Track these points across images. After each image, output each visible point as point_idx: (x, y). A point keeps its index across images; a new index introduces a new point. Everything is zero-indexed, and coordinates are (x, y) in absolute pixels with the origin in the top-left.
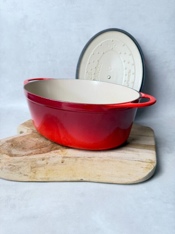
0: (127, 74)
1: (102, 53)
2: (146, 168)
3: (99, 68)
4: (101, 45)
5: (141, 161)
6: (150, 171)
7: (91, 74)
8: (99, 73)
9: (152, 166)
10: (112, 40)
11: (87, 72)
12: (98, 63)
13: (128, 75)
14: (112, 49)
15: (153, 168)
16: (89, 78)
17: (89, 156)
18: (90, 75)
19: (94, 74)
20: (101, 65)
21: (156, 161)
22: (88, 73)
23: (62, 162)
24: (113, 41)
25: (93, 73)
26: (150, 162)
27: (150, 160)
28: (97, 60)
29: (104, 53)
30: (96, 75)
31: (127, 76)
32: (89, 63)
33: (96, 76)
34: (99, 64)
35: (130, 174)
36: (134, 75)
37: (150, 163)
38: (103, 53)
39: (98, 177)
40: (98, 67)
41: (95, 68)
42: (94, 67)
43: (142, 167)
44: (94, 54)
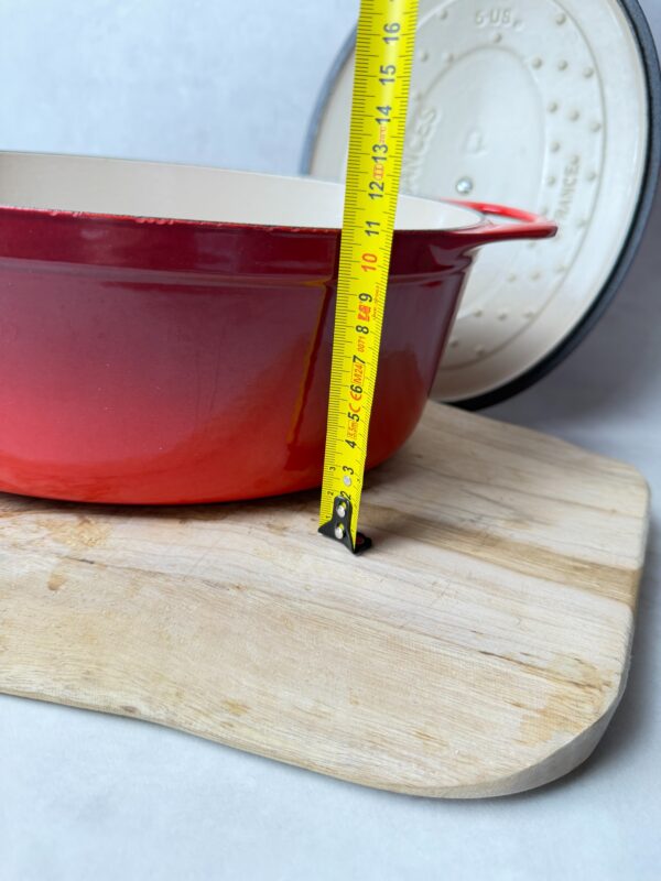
0: (561, 177)
1: (445, 56)
2: (543, 712)
3: (420, 132)
4: (445, 16)
5: (524, 659)
6: (567, 738)
8: (416, 158)
9: (588, 709)
12: (418, 112)
13: (565, 181)
14: (499, 38)
15: (586, 725)
17: (215, 577)
20: (435, 117)
21: (616, 680)
23: (53, 588)
26: (579, 679)
29: (455, 56)
31: (559, 186)
34: (424, 112)
35: (431, 731)
36: (594, 185)
37: (577, 684)
38: (451, 59)
39: (226, 717)
40: (418, 128)
43: (518, 705)
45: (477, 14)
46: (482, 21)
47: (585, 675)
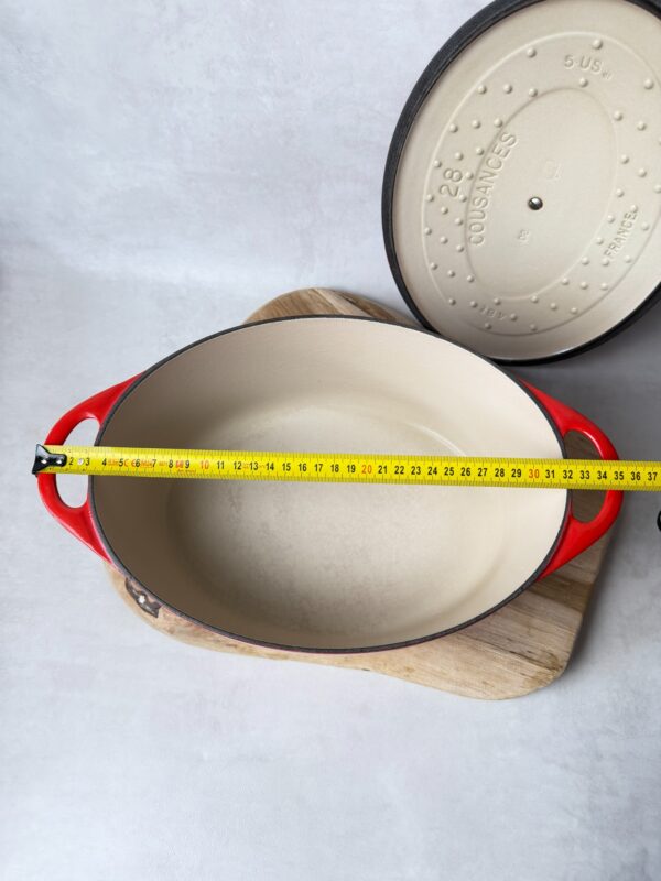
0: (620, 218)
1: (531, 91)
2: (533, 678)
3: (498, 153)
4: (534, 55)
5: (528, 655)
7: (455, 175)
8: (493, 174)
10: (596, 43)
11: (440, 165)
12: (498, 136)
13: (623, 223)
14: (586, 84)
16: (443, 189)
18: (451, 177)
19: (472, 177)
20: (513, 142)
22: (443, 168)
24: (600, 47)
25: (468, 174)
26: (550, 664)
27: (552, 655)
28: (497, 122)
29: (540, 92)
30: (479, 183)
31: (616, 226)
32: (456, 130)
33: (479, 188)
34: (504, 137)
36: (645, 235)
37: (548, 668)
38: (535, 94)
40: (497, 149)
41: (482, 153)
42: (478, 150)
43: (523, 674)
44: (485, 91)
45: (567, 58)
46: (571, 64)
47: (553, 663)
